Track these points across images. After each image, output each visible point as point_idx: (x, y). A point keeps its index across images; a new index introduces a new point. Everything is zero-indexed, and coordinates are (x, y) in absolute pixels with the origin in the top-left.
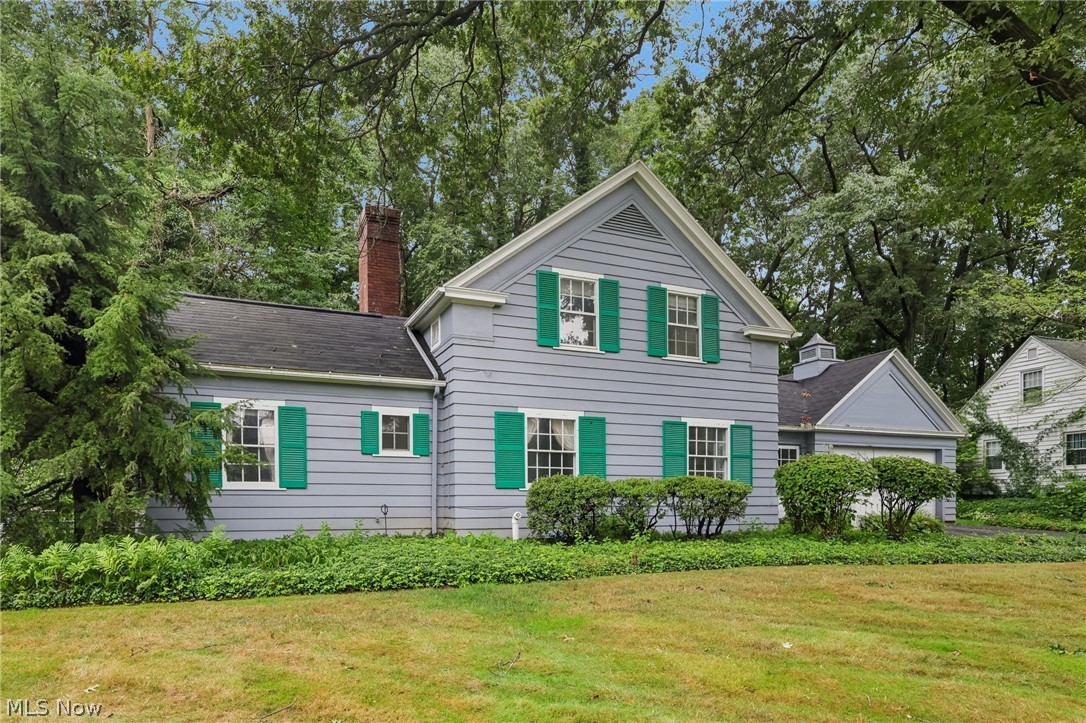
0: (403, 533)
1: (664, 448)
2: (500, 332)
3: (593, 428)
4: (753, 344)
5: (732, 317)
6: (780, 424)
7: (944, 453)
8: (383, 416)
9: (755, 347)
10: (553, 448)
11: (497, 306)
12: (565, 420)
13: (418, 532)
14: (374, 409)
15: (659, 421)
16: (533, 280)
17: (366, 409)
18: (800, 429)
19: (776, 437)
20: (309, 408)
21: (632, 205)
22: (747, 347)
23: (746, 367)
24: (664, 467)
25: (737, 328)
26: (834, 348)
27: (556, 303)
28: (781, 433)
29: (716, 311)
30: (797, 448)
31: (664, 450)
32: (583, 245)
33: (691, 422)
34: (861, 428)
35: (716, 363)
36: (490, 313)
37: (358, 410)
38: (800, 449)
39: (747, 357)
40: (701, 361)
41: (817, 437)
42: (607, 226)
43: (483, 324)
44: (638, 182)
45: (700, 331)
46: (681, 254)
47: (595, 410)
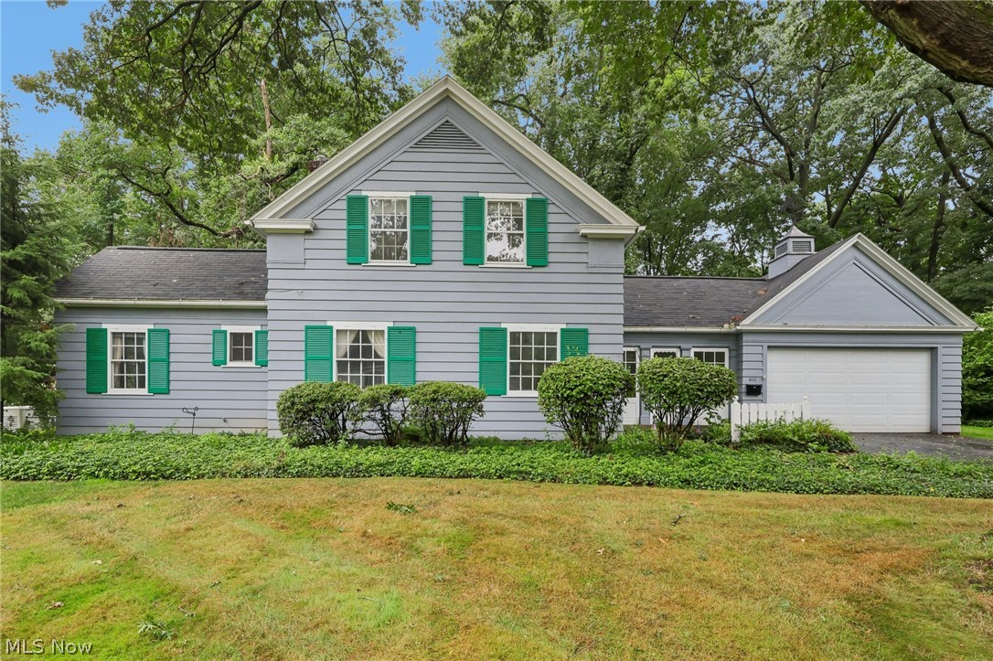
0: (246, 431)
1: (481, 354)
2: (309, 254)
3: (403, 337)
4: (590, 243)
5: (564, 218)
6: (624, 326)
7: (941, 351)
8: (231, 333)
9: (591, 248)
10: (363, 357)
11: (308, 232)
12: (375, 331)
13: (259, 430)
14: (223, 328)
15: (476, 328)
16: (344, 205)
17: (217, 328)
18: (723, 330)
19: (621, 339)
20: (172, 329)
21: (447, 121)
22: (584, 248)
23: (582, 268)
24: (481, 373)
25: (572, 228)
26: (812, 240)
27: (364, 222)
28: (626, 334)
29: (544, 214)
30: (726, 351)
31: (481, 356)
32: (393, 166)
33: (511, 328)
34: (805, 326)
35: (544, 266)
36: (301, 239)
37: (210, 329)
38: (730, 351)
39: (583, 258)
40: (525, 266)
41: (745, 338)
42: (420, 145)
43: (294, 248)
44: (454, 98)
45: (525, 236)
46: (502, 161)
47: (405, 320)
